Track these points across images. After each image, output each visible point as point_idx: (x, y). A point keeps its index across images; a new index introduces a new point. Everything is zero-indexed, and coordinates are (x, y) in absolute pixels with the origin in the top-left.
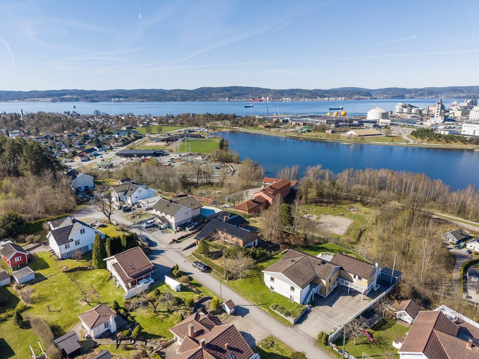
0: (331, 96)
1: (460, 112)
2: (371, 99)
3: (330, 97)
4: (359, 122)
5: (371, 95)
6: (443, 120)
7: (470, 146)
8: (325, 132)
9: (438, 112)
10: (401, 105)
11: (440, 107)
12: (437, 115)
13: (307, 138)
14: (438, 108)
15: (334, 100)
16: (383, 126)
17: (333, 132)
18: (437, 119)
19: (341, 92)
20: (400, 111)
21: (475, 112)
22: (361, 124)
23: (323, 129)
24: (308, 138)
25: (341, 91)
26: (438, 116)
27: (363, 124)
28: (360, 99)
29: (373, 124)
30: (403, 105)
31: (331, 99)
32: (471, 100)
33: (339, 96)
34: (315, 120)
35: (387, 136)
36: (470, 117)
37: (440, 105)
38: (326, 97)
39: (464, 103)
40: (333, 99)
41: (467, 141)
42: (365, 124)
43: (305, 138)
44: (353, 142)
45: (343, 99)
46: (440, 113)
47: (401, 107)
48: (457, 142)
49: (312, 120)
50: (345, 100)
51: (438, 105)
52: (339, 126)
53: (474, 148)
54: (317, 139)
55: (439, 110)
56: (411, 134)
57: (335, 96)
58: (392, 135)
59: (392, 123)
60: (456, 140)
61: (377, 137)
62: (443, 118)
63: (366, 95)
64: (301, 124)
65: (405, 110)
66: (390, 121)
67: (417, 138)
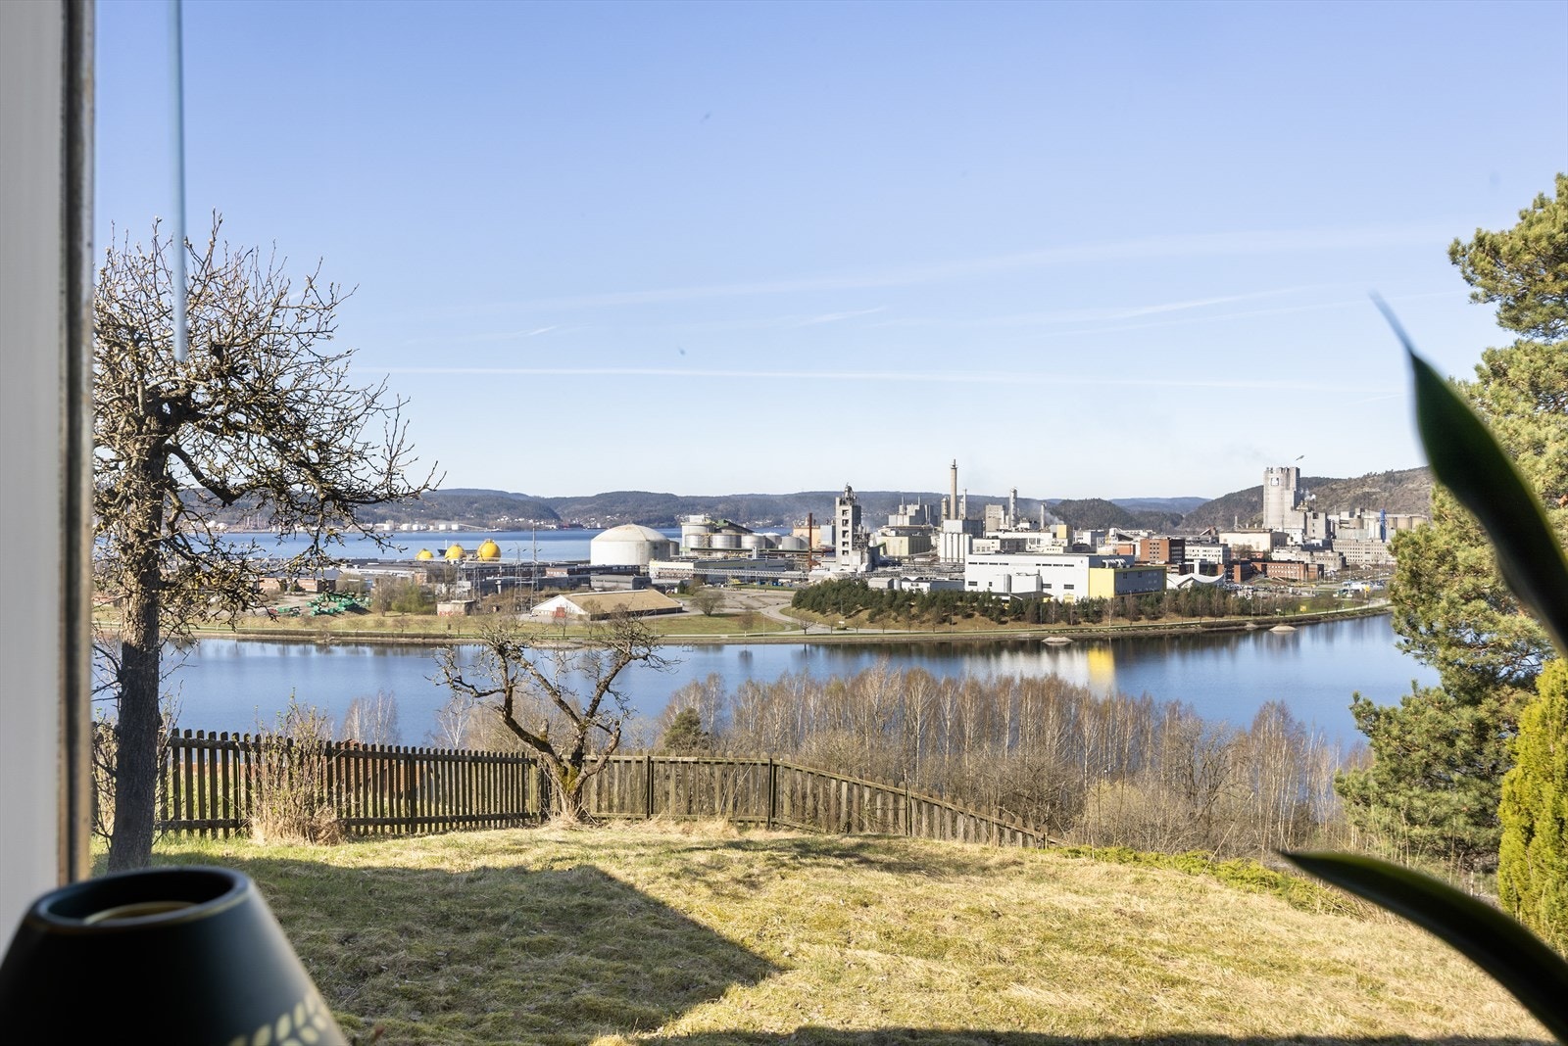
0: (402, 515)
1: (906, 539)
2: (561, 527)
3: (398, 520)
4: (569, 572)
5: (556, 517)
6: (866, 564)
7: (1025, 631)
8: (434, 612)
9: (844, 532)
10: (701, 522)
11: (849, 516)
12: (844, 543)
13: (357, 635)
14: (845, 518)
15: (419, 530)
16: (672, 587)
17: (469, 607)
18: (844, 560)
19: (440, 504)
20: (700, 542)
21: (955, 536)
22: (580, 580)
23: (426, 602)
24: (363, 635)
25: (440, 500)
26: (849, 548)
27: (588, 581)
28: (519, 529)
29: (631, 578)
30: (708, 522)
31: (404, 527)
32: (917, 507)
33: (437, 519)
34: (371, 571)
35: (709, 615)
36: (941, 554)
37: (849, 508)
38: (383, 520)
39: (900, 517)
40: (415, 527)
41: (1003, 612)
42: (596, 581)
43: (348, 635)
44: (580, 640)
45: (455, 527)
46: (853, 536)
47: (702, 531)
48: (970, 616)
49: (356, 571)
50: (461, 529)
51: (844, 508)
52: (492, 586)
53: (1038, 634)
54: (407, 636)
55: (849, 527)
56: (793, 606)
57: (421, 515)
58: (727, 611)
59: (701, 572)
60: (969, 611)
61: (671, 620)
62: (866, 556)
63: (541, 517)
64: (309, 584)
65: (718, 541)
66: (690, 566)
67: (823, 612)
